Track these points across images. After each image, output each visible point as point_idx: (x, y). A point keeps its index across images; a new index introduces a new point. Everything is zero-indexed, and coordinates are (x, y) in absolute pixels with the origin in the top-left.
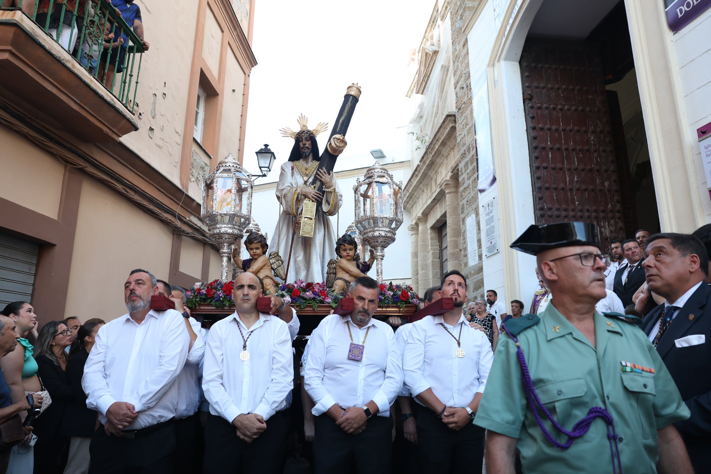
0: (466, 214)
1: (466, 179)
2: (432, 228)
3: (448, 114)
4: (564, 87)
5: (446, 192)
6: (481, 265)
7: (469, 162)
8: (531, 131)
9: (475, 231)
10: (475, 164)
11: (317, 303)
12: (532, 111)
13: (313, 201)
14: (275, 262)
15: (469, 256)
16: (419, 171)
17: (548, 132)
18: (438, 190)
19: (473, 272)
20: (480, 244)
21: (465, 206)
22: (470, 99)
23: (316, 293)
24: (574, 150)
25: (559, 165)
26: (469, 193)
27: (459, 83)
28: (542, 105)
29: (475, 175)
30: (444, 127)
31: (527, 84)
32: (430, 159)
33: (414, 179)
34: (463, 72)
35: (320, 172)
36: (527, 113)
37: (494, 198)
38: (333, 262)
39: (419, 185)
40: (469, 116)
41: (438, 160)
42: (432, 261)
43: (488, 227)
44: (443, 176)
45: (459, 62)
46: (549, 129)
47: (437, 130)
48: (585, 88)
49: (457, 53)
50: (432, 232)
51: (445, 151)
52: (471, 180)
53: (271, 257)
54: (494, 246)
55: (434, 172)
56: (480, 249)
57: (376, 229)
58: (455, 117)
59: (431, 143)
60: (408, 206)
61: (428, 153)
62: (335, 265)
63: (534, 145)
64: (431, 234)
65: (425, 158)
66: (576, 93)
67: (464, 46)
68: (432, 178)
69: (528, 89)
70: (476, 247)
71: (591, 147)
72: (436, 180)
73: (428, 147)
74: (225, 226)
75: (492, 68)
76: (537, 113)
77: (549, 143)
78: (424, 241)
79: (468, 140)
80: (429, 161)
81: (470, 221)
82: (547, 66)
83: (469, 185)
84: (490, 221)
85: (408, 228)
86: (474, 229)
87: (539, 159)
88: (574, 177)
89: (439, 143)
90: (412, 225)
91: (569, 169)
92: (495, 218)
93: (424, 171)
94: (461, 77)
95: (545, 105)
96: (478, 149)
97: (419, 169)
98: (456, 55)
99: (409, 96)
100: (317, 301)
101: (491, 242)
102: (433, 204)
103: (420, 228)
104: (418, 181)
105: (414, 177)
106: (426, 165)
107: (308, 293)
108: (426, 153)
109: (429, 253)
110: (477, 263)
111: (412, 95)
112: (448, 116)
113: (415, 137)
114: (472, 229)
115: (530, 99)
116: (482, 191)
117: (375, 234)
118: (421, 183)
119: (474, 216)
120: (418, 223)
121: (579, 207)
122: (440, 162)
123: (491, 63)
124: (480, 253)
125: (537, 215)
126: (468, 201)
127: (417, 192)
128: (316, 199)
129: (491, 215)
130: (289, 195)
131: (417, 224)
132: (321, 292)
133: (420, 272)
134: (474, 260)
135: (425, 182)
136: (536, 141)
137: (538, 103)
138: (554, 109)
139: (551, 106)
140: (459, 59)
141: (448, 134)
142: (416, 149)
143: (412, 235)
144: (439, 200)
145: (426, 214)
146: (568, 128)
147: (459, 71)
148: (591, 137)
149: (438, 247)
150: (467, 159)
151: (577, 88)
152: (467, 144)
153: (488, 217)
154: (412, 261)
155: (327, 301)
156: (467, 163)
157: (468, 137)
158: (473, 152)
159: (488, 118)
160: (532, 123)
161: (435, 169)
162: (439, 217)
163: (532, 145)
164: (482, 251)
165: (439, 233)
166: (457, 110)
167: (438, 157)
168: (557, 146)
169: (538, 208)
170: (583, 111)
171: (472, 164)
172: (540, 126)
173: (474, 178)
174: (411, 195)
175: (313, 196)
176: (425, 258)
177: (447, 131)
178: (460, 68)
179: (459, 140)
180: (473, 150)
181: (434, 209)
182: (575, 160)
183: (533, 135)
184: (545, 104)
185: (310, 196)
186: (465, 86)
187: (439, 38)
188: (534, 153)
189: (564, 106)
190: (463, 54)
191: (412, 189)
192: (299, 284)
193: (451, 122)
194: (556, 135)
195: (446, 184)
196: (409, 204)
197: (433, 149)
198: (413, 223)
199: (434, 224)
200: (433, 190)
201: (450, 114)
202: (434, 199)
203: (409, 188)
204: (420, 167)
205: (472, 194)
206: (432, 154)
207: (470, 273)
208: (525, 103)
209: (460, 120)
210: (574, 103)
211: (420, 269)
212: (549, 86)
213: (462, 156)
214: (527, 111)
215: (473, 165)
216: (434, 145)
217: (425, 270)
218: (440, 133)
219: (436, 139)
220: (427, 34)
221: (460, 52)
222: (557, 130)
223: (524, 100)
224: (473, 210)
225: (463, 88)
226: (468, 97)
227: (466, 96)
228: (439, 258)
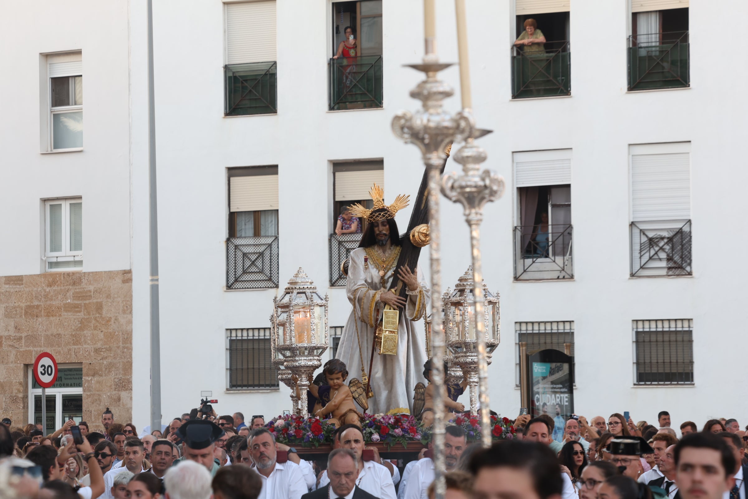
11: (407, 440)
13: (394, 309)
14: (356, 391)
23: (405, 430)
35: (402, 271)
38: (421, 386)
53: (351, 385)
57: (468, 354)
62: (423, 390)
74: (305, 358)
100: (407, 439)
107: (397, 431)
117: (467, 360)
128: (398, 306)
130: (365, 300)
132: (410, 429)
155: (417, 437)
175: (395, 303)
185: (391, 303)
192: (387, 420)
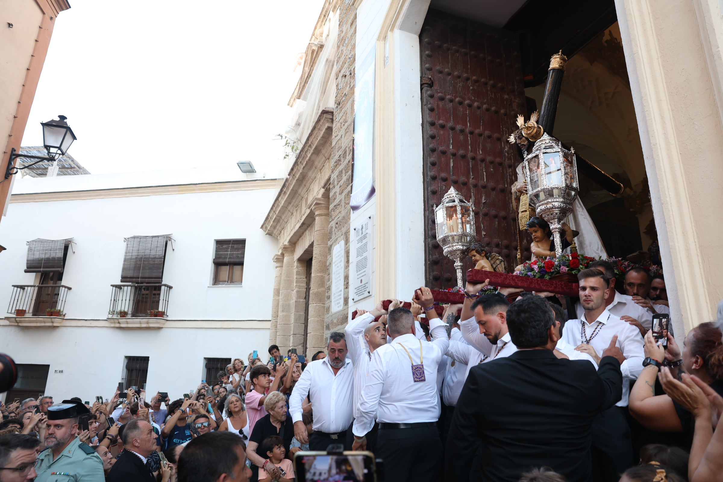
0: (333, 241)
1: (337, 194)
2: (300, 260)
3: (324, 109)
4: (474, 78)
5: (316, 213)
6: (346, 313)
7: (344, 171)
8: (427, 126)
9: (343, 264)
10: (350, 172)
12: (432, 100)
15: (333, 298)
16: (288, 187)
17: (451, 132)
18: (308, 211)
19: (335, 321)
20: (348, 283)
21: (333, 230)
22: (352, 88)
24: (483, 160)
25: (463, 179)
26: (340, 212)
27: (342, 71)
28: (445, 95)
29: (349, 188)
30: (318, 127)
31: (427, 65)
32: (301, 171)
33: (282, 198)
34: (347, 57)
36: (425, 103)
37: (370, 218)
39: (288, 205)
40: (349, 111)
41: (310, 173)
42: (296, 301)
43: (360, 258)
44: (315, 194)
45: (344, 45)
46: (453, 129)
47: (309, 131)
48: (500, 85)
49: (342, 35)
50: (298, 265)
51: (319, 161)
52: (344, 194)
54: (365, 286)
55: (305, 190)
56: (346, 290)
58: (333, 116)
59: (302, 151)
60: (275, 231)
61: (299, 163)
63: (431, 146)
64: (297, 267)
65: (295, 170)
66: (489, 88)
67: (352, 24)
68: (303, 198)
69: (428, 72)
70: (342, 287)
71: (505, 160)
72: (307, 199)
73: (299, 156)
75: (383, 42)
76: (438, 105)
77: (451, 147)
78: (289, 275)
79: (345, 143)
80: (299, 174)
81: (338, 250)
82: (454, 47)
83: (340, 201)
84: (362, 250)
85: (273, 259)
86: (341, 261)
87: (436, 166)
88: (481, 197)
89: (312, 151)
90: (276, 255)
91: (475, 186)
92: (369, 247)
93: (293, 188)
94: (344, 63)
95: (448, 97)
96: (355, 152)
97: (287, 184)
98: (341, 37)
99: (291, 104)
101: (361, 281)
102: (301, 231)
103: (286, 259)
104: (286, 200)
105: (282, 195)
106: (296, 179)
108: (296, 163)
109: (293, 291)
110: (341, 308)
111: (294, 103)
112: (324, 112)
113: (284, 141)
114: (340, 260)
115: (431, 85)
116: (355, 208)
118: (290, 203)
119: (342, 243)
120: (284, 252)
121: (486, 239)
122: (313, 176)
123: (383, 36)
124: (346, 295)
125: (429, 244)
126: (337, 223)
127: (285, 215)
129: (364, 241)
131: (283, 254)
133: (280, 314)
134: (338, 304)
135: (295, 202)
136: (434, 141)
137: (439, 92)
138: (461, 103)
139: (457, 99)
140: (344, 42)
141: (323, 137)
142: (285, 158)
143: (277, 267)
144: (310, 225)
145: (293, 243)
146: (477, 131)
147: (343, 56)
148: (504, 148)
149: (304, 285)
150: (341, 168)
151: (491, 82)
152: (343, 148)
153: (360, 244)
154: (273, 300)
156: (341, 172)
157: (346, 137)
158: (349, 157)
159: (372, 109)
160: (430, 117)
161: (306, 185)
162: (307, 247)
163: (428, 145)
164: (348, 292)
165: (307, 268)
166: (336, 105)
167: (310, 169)
168: (461, 152)
169: (430, 234)
170: (496, 112)
171: (346, 172)
172: (441, 122)
173: (347, 191)
174: (278, 218)
176: (287, 297)
177: (322, 133)
178: (345, 52)
179: (335, 143)
180: (349, 154)
181: (302, 237)
182: (483, 174)
183: (430, 133)
184: (449, 95)
186: (348, 74)
187: (329, 33)
188: (430, 158)
189: (474, 101)
190: (349, 35)
191: (280, 211)
193: (328, 121)
194: (462, 137)
195: (317, 204)
196: (276, 230)
197: (304, 158)
198: (279, 253)
199: (302, 255)
200: (303, 212)
201: (327, 109)
202: (303, 224)
203: (276, 208)
204: (289, 182)
205: (343, 213)
206: (303, 164)
207: (332, 322)
208: (424, 90)
209: (338, 117)
210: (485, 100)
211: (280, 309)
212: (456, 73)
213: (336, 164)
214: (425, 100)
215: (347, 174)
216: (306, 152)
217: (287, 312)
218: (313, 136)
219: (308, 145)
220: (316, 30)
221: (346, 33)
222: (462, 131)
223: (421, 85)
224: (342, 235)
225: (345, 76)
226: (350, 86)
227: (348, 86)
228: (305, 298)
